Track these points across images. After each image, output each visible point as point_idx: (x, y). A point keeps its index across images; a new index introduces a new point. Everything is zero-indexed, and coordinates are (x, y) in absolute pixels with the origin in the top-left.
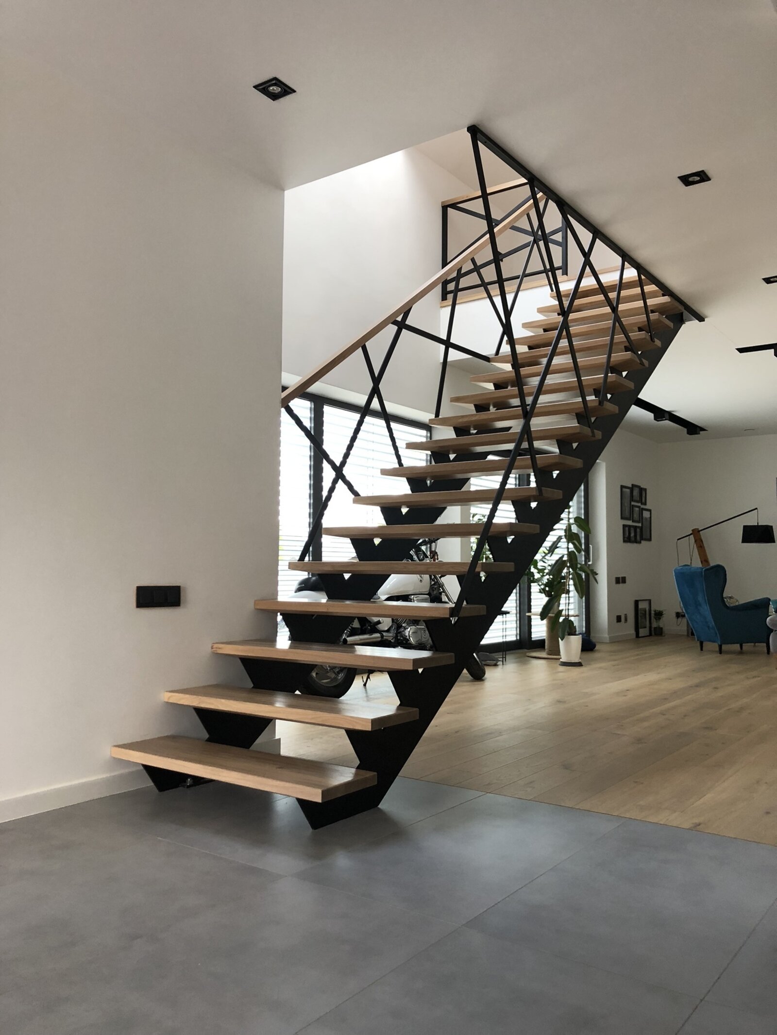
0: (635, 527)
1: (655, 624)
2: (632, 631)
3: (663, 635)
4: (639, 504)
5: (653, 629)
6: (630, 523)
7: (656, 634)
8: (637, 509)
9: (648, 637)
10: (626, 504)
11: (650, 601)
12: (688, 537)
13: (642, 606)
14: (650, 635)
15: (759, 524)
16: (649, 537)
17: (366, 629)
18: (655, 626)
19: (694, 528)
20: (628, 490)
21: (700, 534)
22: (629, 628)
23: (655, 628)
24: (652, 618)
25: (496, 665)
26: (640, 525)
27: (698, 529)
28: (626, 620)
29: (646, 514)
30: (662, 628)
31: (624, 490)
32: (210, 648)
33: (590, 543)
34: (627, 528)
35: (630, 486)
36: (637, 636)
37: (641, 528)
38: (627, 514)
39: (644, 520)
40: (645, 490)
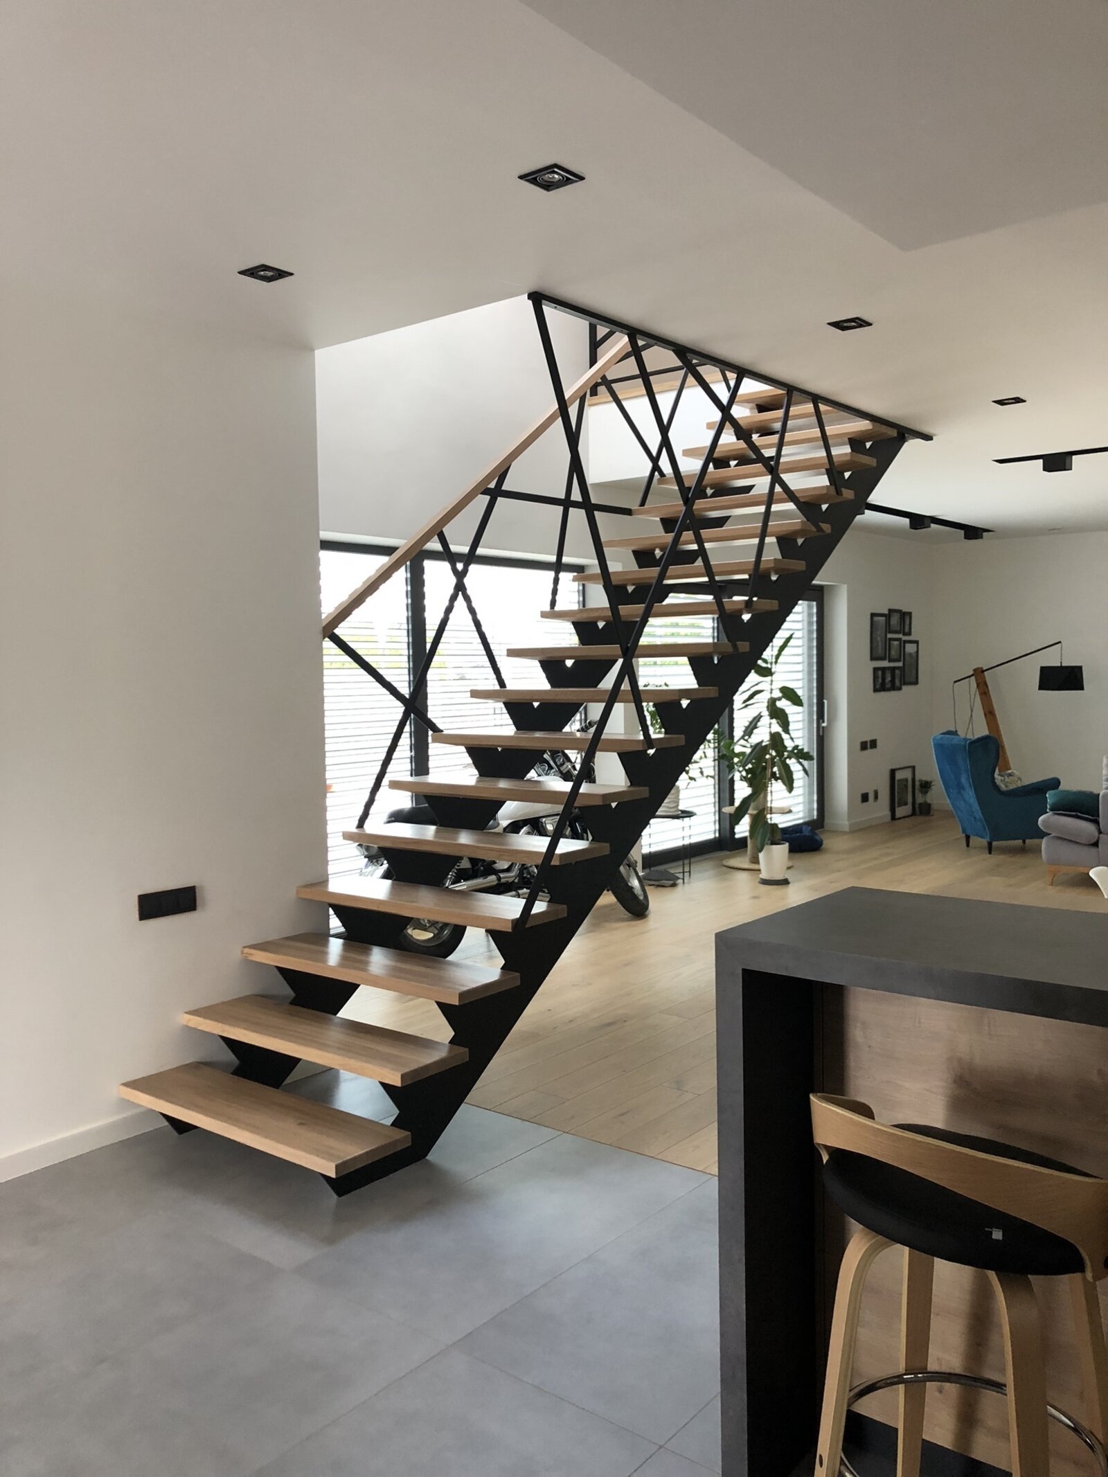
0: (893, 669)
1: (920, 799)
2: (887, 812)
3: (931, 814)
4: (900, 636)
5: (917, 806)
6: (885, 664)
7: (921, 814)
8: (896, 643)
9: (910, 818)
10: (879, 639)
11: (913, 768)
12: (967, 680)
13: (899, 776)
14: (914, 814)
15: (1063, 665)
16: (914, 680)
17: (478, 870)
18: (921, 802)
19: (976, 667)
20: (883, 619)
21: (984, 675)
22: (880, 809)
23: (920, 804)
24: (917, 791)
25: (674, 885)
26: (900, 664)
27: (982, 668)
28: (876, 797)
29: (910, 648)
30: (930, 805)
31: (876, 619)
32: (240, 953)
33: (825, 697)
34: (880, 672)
35: (887, 612)
36: (893, 817)
37: (902, 669)
38: (880, 652)
39: (907, 657)
40: (910, 614)
